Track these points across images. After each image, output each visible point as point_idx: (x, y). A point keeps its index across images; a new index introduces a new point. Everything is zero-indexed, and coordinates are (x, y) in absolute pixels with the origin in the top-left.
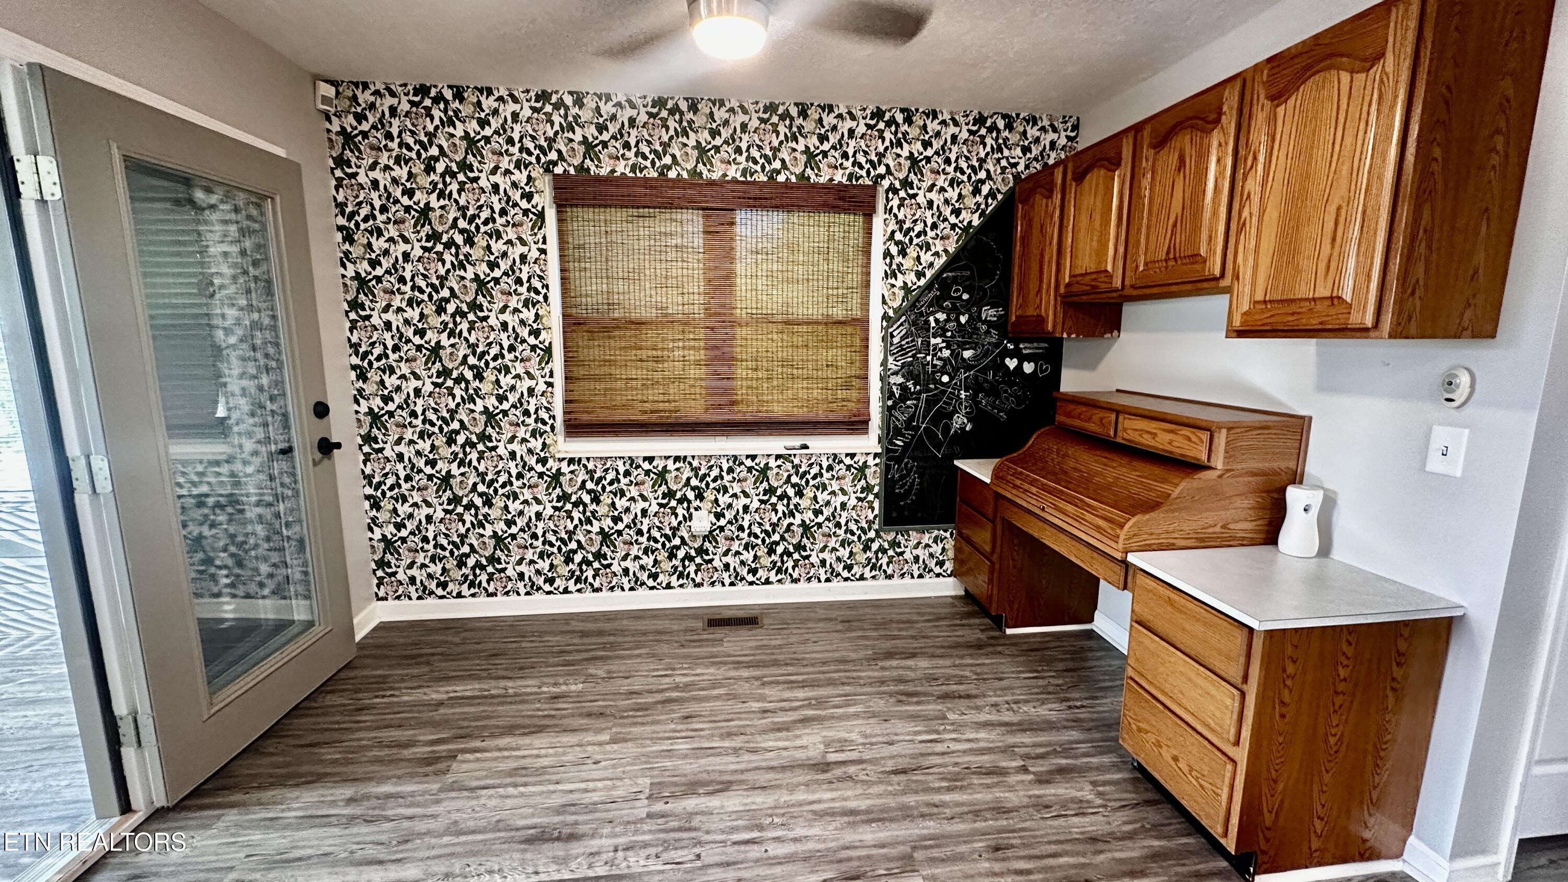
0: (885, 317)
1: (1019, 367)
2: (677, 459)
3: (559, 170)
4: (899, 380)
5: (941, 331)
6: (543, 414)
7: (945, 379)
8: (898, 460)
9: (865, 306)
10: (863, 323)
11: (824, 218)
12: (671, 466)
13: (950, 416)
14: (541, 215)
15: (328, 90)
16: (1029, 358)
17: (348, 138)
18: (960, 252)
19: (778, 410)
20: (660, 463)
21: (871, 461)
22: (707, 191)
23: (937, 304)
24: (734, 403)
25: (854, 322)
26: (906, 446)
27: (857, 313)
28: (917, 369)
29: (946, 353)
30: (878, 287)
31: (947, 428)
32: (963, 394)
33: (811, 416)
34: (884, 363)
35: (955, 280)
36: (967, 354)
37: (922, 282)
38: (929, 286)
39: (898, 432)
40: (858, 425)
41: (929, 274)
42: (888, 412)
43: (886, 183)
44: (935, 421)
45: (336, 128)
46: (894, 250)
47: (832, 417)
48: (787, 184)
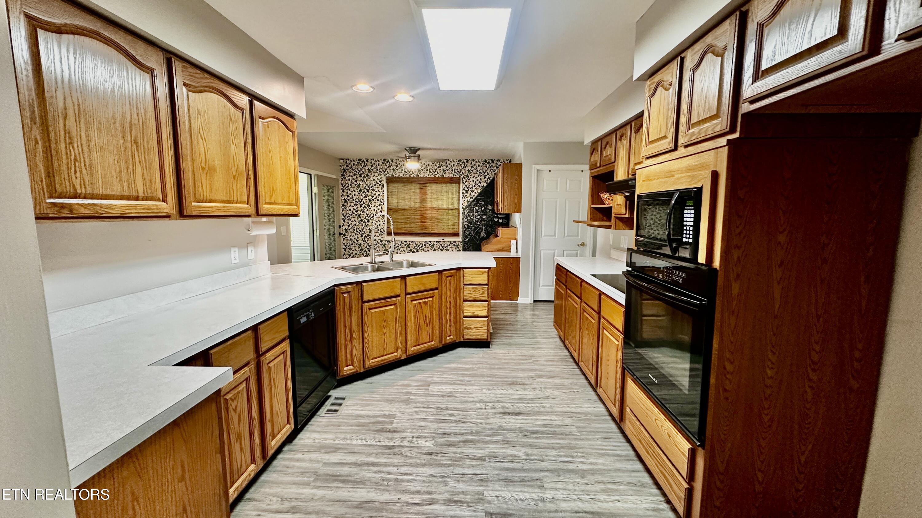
0: (463, 208)
1: (498, 221)
2: (412, 242)
3: (387, 176)
4: (467, 223)
5: (477, 212)
6: (382, 230)
7: (479, 223)
8: (467, 244)
9: (459, 205)
10: (459, 209)
11: (448, 185)
12: (411, 243)
13: (480, 233)
14: (383, 186)
15: (341, 161)
16: (501, 218)
17: (345, 170)
18: (481, 192)
19: (436, 231)
20: (408, 243)
21: (460, 244)
22: (419, 179)
23: (476, 205)
24: (426, 228)
25: (456, 209)
26: (469, 240)
27: (457, 207)
28: (471, 221)
29: (479, 217)
30: (461, 201)
31: (479, 236)
32: (483, 227)
33: (445, 232)
34: (463, 219)
35: (480, 199)
36: (484, 217)
37: (472, 200)
38: (474, 201)
39: (467, 237)
40: (456, 235)
41: (474, 198)
42: (464, 231)
43: (462, 177)
44: (476, 234)
45: (342, 168)
46: (465, 192)
47: (450, 232)
48: (438, 177)
